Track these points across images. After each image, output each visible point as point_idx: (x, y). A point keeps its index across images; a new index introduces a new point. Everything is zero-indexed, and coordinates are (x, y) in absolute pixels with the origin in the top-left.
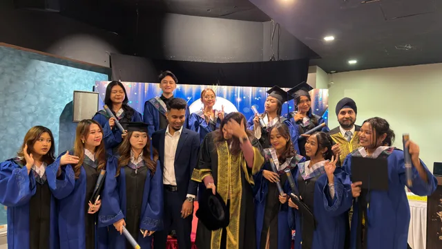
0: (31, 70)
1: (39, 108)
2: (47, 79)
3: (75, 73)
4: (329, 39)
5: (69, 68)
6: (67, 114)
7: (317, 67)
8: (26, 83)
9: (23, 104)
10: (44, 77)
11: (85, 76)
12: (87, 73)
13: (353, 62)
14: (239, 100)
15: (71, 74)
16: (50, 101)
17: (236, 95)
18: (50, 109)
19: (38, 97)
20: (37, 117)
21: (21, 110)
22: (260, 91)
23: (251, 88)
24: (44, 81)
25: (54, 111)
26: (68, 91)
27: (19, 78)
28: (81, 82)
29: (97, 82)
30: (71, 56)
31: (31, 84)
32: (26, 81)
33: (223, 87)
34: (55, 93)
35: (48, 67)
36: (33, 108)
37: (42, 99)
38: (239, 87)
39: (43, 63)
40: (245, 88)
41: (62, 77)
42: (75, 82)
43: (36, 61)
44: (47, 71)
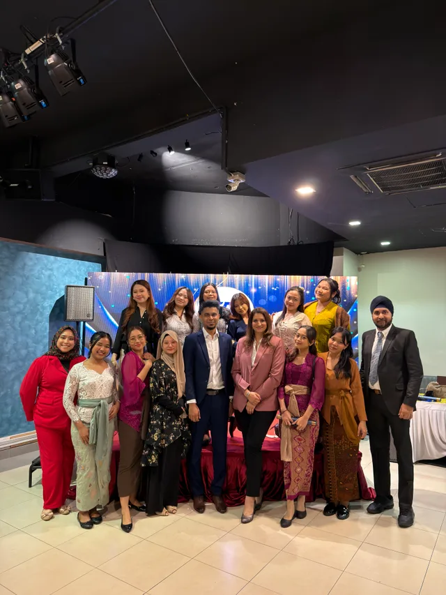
0: (19, 264)
1: (28, 306)
2: (35, 272)
3: (66, 264)
4: (355, 223)
5: (59, 258)
6: (57, 311)
7: (345, 249)
8: (14, 279)
9: (11, 302)
10: (31, 270)
11: (77, 268)
12: (78, 263)
13: (385, 243)
14: (253, 290)
15: (61, 266)
16: (39, 298)
17: (249, 285)
18: (39, 307)
19: (27, 293)
20: (26, 316)
21: (9, 309)
22: (278, 280)
23: (267, 277)
24: (33, 275)
25: (44, 308)
26: (59, 285)
27: (7, 273)
28: (72, 274)
29: (89, 274)
30: (62, 246)
31: (19, 280)
32: (14, 277)
33: (235, 276)
34: (44, 288)
35: (37, 259)
36: (21, 306)
37: (31, 295)
38: (253, 276)
39: (32, 255)
40: (260, 277)
41: (51, 270)
42: (66, 274)
43: (25, 253)
44: (35, 264)
